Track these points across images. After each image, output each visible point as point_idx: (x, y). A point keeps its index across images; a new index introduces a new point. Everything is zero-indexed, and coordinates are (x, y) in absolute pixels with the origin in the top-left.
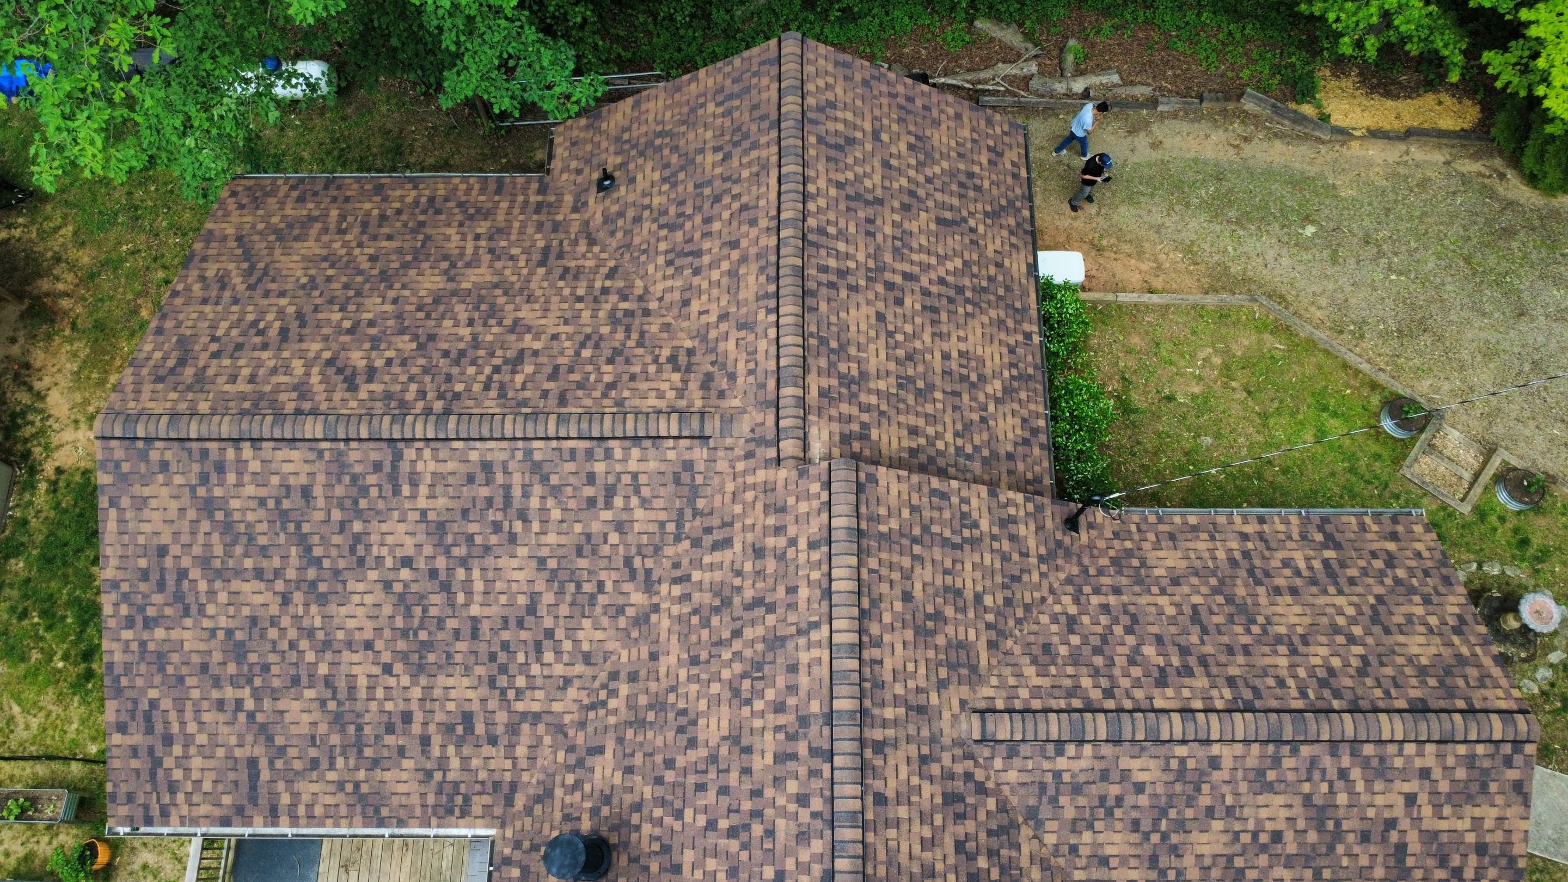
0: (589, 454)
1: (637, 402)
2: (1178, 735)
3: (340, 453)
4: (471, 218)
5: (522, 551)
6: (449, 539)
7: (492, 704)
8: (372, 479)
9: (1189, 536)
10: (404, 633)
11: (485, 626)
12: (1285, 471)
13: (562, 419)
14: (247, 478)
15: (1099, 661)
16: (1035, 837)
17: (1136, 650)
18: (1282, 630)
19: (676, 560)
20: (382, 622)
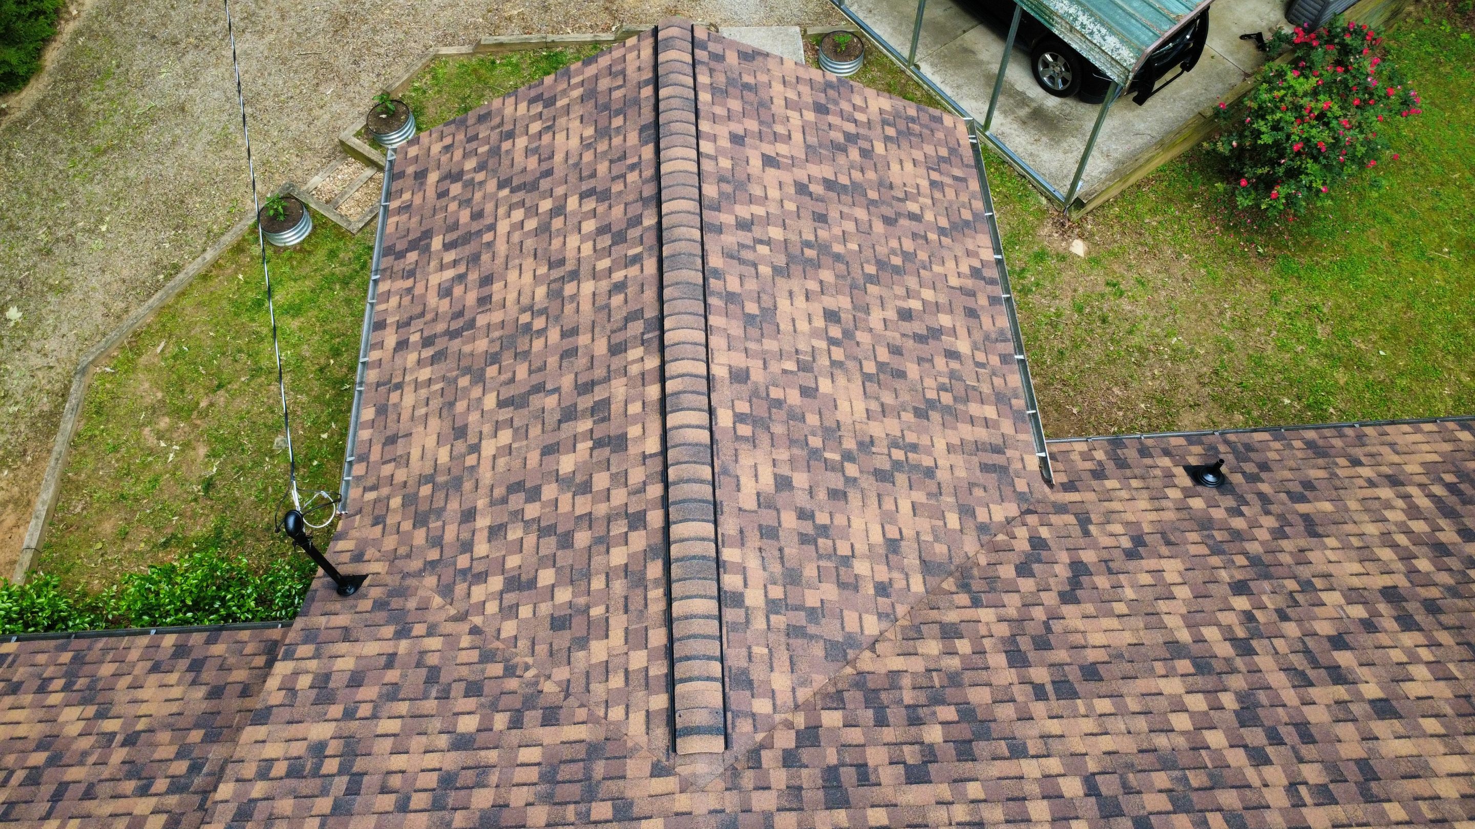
2: (702, 418)
9: (392, 416)
12: (336, 353)
15: (582, 538)
16: (872, 648)
17: (565, 482)
18: (541, 291)
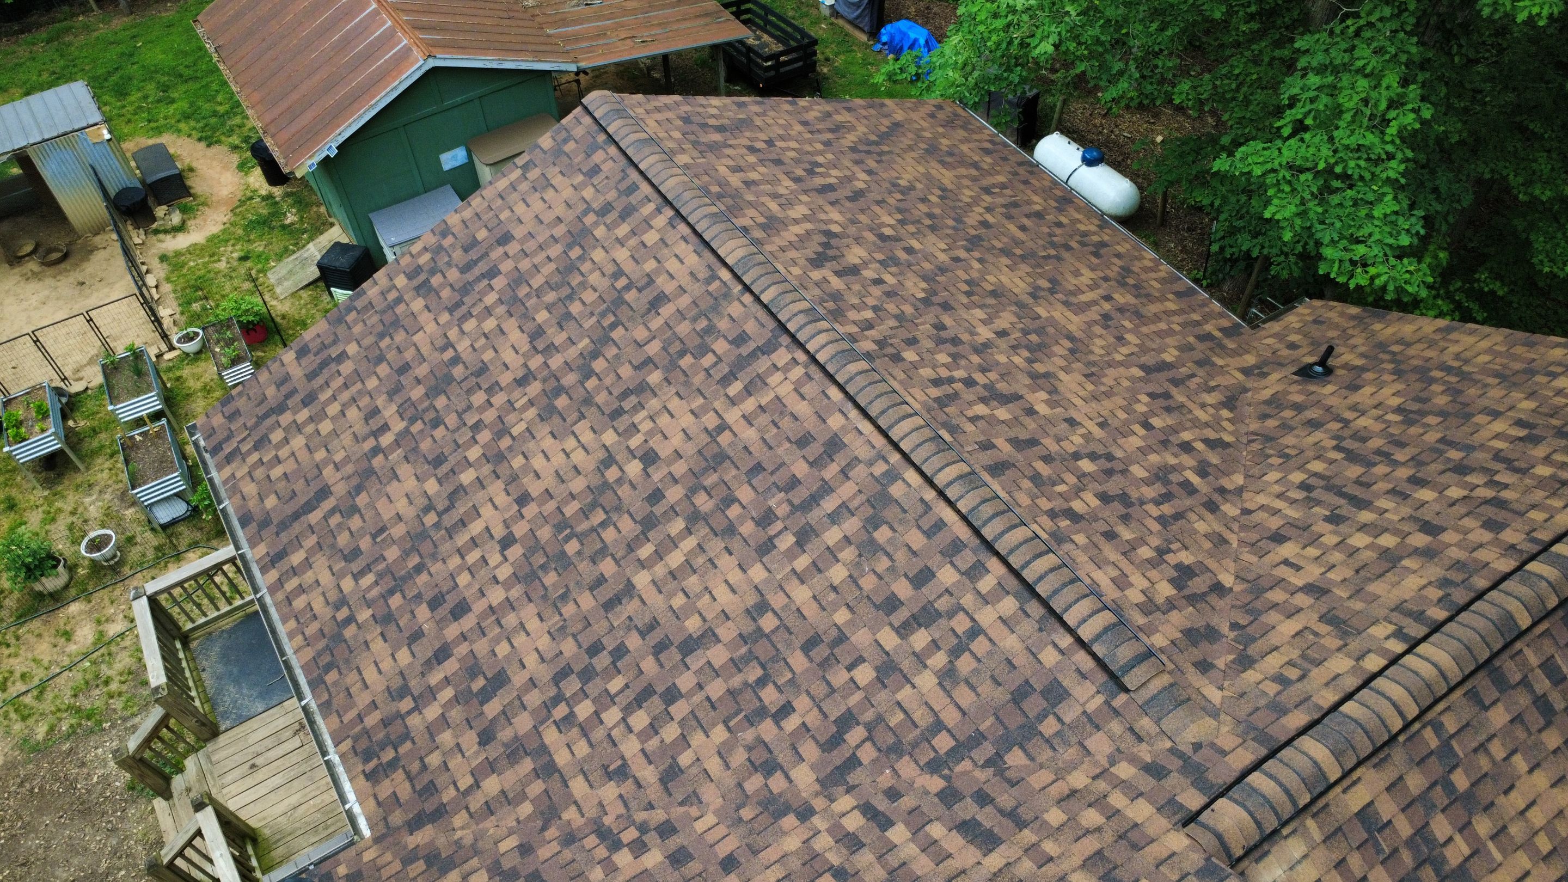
0: (956, 546)
1: (1082, 558)
3: (727, 295)
4: (1122, 284)
5: (757, 573)
6: (710, 480)
7: (534, 699)
8: (721, 346)
10: (562, 525)
11: (630, 607)
13: (969, 478)
14: (633, 242)
19: (902, 788)
20: (559, 491)
